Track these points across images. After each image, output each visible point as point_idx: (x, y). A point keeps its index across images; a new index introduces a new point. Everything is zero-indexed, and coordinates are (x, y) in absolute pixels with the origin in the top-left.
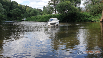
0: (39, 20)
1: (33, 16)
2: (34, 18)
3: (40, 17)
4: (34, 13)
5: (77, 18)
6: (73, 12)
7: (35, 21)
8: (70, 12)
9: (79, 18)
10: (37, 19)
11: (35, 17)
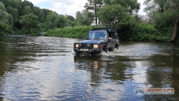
0: (69, 35)
1: (58, 27)
2: (59, 32)
3: (69, 29)
4: (60, 22)
5: (131, 34)
6: (126, 23)
7: (62, 37)
8: (120, 23)
9: (136, 34)
10: (64, 32)
11: (62, 29)
